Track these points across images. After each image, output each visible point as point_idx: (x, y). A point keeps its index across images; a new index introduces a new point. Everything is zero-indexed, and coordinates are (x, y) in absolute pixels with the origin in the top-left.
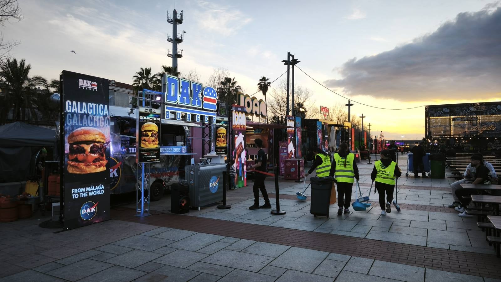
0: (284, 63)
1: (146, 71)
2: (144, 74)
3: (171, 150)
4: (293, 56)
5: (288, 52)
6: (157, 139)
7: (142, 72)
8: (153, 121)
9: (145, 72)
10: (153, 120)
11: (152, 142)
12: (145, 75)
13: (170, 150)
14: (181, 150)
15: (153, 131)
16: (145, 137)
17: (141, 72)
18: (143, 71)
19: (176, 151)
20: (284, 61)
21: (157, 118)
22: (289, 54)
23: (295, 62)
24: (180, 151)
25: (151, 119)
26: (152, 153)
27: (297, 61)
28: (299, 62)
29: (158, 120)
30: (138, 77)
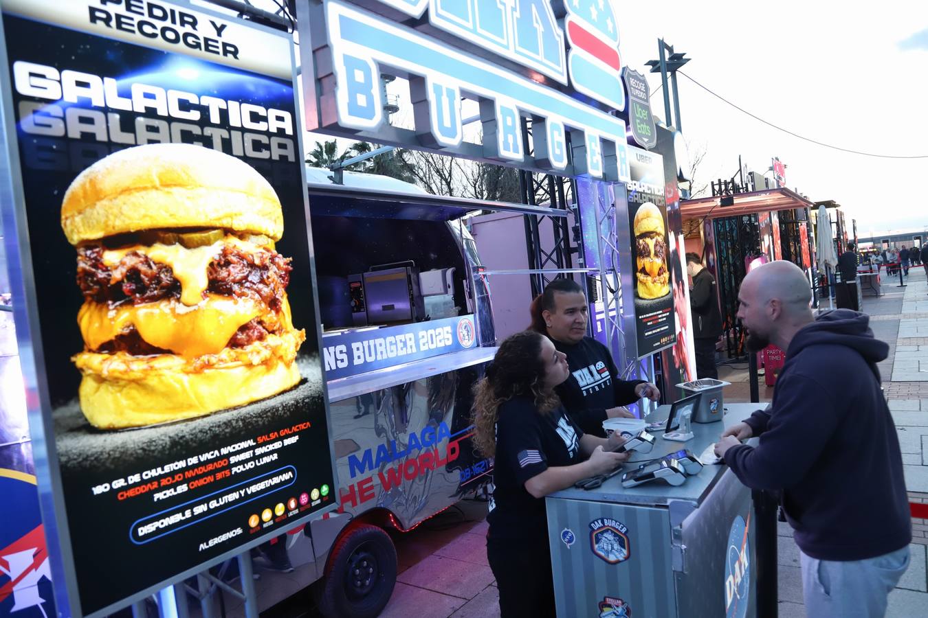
0: (651, 67)
1: (326, 146)
2: (324, 154)
3: (409, 343)
4: (671, 50)
5: (659, 40)
6: (285, 306)
7: (319, 150)
8: (218, 135)
9: (324, 149)
10: (215, 118)
11: (234, 343)
12: (325, 156)
13: (405, 344)
14: (455, 335)
15: (228, 232)
16: (130, 302)
17: (317, 151)
18: (321, 147)
19: (433, 347)
20: (648, 64)
21: (261, 111)
22: (662, 45)
23: (677, 61)
24: (449, 343)
25: (195, 115)
26: (241, 455)
27: (684, 57)
28: (689, 60)
29: (273, 126)
30: (311, 162)
